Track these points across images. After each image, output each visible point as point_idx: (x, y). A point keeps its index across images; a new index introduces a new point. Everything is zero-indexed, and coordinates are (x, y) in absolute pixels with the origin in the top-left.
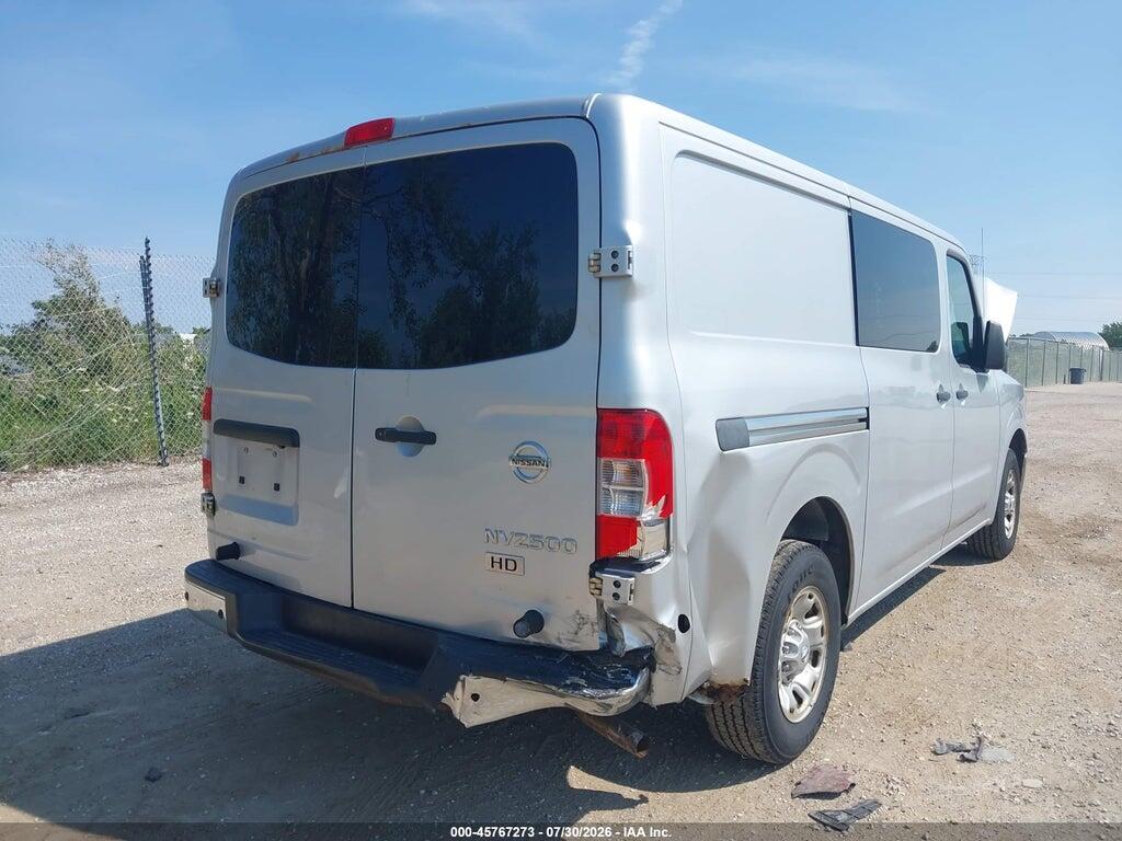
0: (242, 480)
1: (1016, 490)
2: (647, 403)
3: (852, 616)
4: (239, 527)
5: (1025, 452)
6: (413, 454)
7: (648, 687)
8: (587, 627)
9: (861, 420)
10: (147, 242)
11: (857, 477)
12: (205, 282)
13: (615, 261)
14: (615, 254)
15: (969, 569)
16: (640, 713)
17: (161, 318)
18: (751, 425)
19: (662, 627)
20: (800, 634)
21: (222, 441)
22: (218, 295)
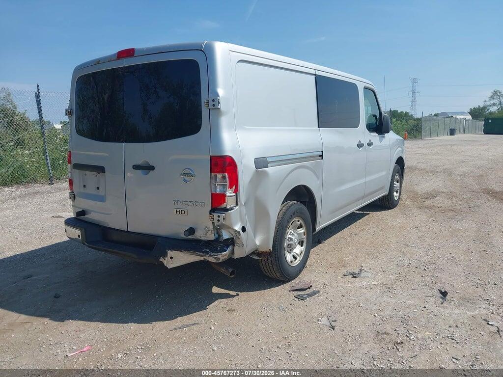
0: (84, 186)
1: (401, 181)
2: (228, 153)
3: (318, 229)
4: (84, 204)
5: (404, 166)
6: (147, 174)
7: (233, 252)
8: (210, 232)
9: (320, 156)
10: (38, 86)
11: (318, 178)
12: (66, 110)
13: (214, 103)
14: (213, 101)
15: (379, 213)
16: (230, 261)
17: (46, 118)
18: (269, 160)
19: (236, 231)
20: (295, 234)
21: (76, 171)
22: (71, 115)
